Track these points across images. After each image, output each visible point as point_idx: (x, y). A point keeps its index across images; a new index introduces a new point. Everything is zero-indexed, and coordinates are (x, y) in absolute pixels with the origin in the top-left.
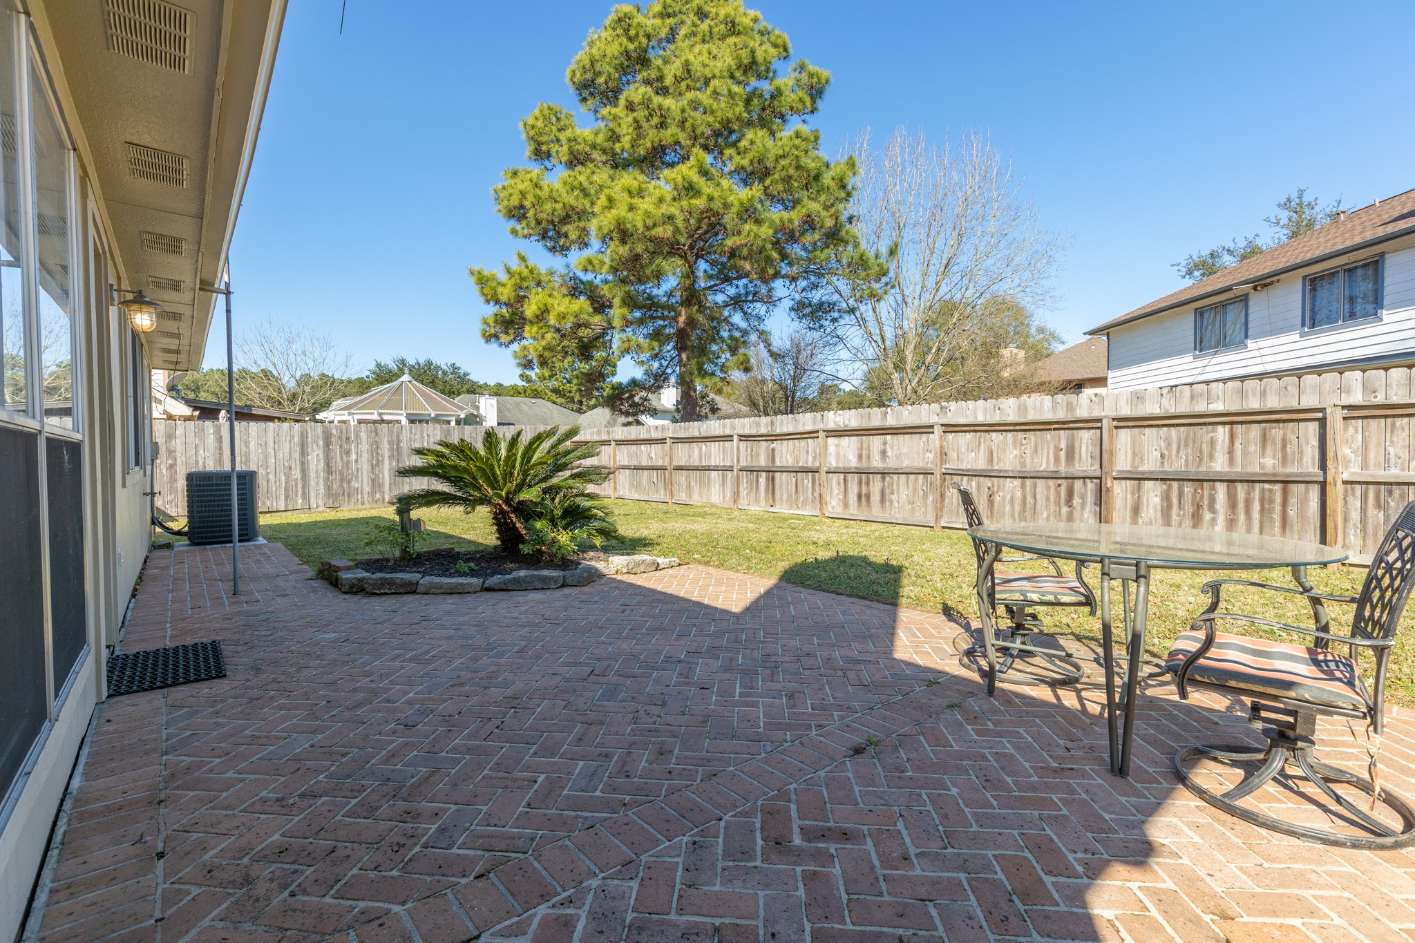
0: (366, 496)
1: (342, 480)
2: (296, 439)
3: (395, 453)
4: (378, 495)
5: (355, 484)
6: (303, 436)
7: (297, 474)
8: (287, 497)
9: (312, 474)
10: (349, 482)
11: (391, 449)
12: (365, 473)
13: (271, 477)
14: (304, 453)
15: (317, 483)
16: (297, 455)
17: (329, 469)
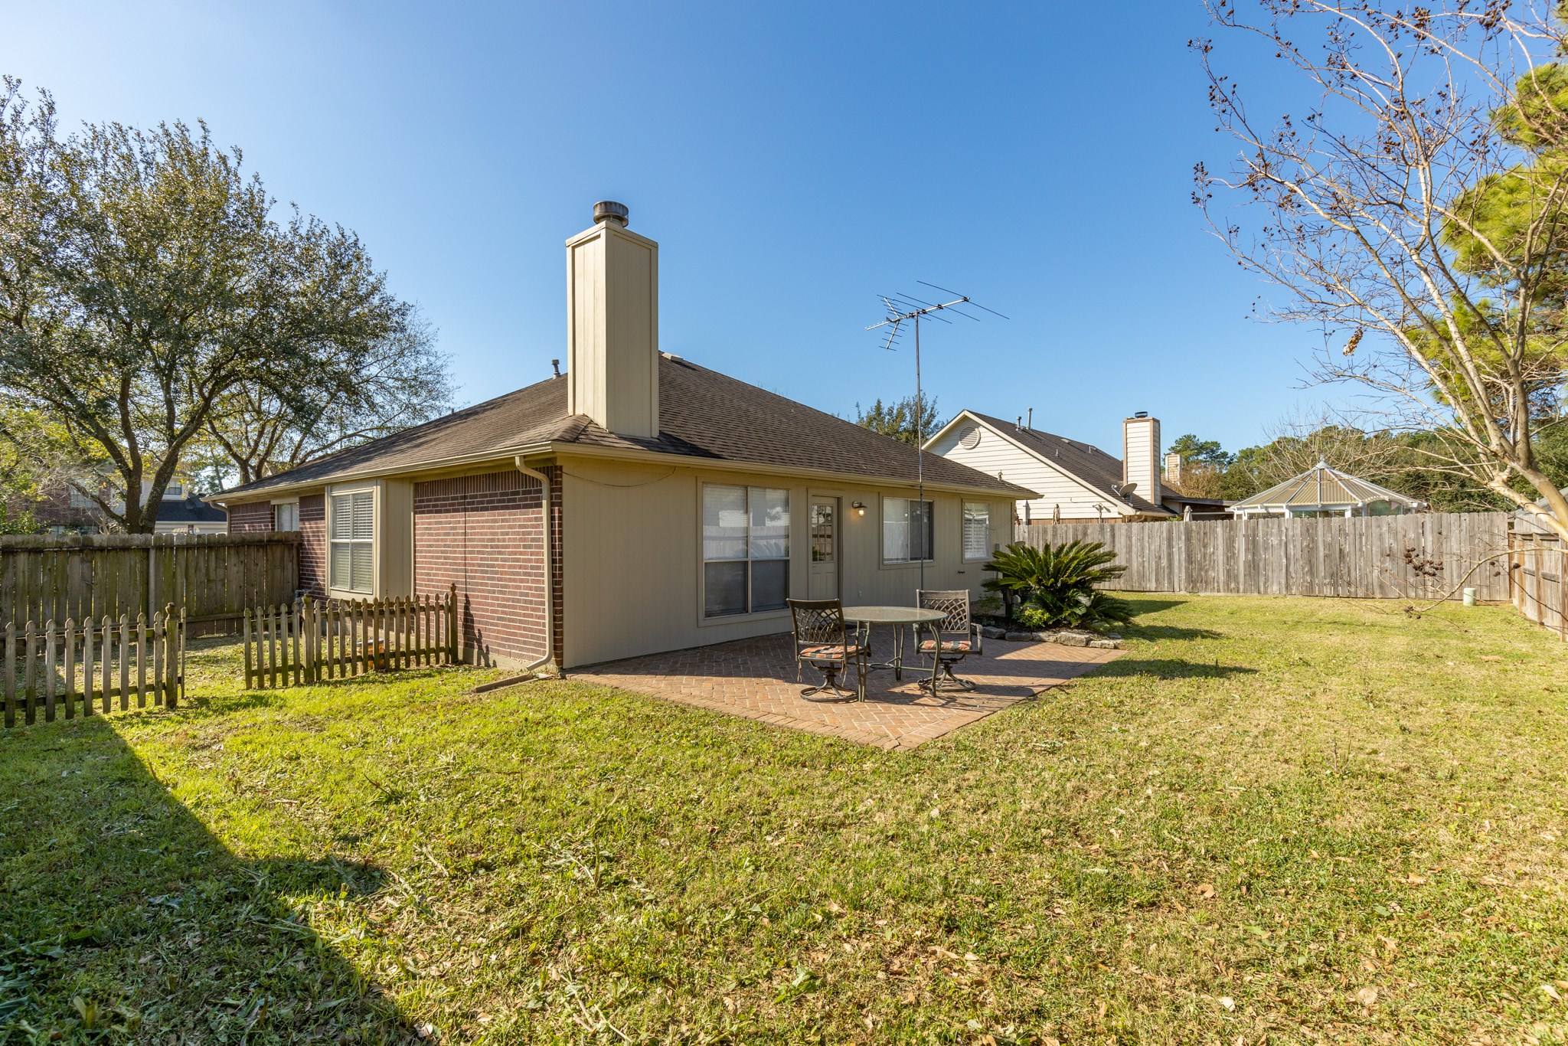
0: (1221, 585)
1: (1201, 569)
2: (1165, 535)
3: (1251, 547)
4: (1233, 585)
5: (1212, 574)
6: (1170, 532)
7: (1164, 562)
8: (1157, 580)
9: (1176, 563)
10: (1206, 571)
11: (1247, 543)
12: (1221, 564)
13: (1146, 564)
14: (1170, 546)
15: (1180, 571)
16: (1164, 547)
17: (1190, 560)
